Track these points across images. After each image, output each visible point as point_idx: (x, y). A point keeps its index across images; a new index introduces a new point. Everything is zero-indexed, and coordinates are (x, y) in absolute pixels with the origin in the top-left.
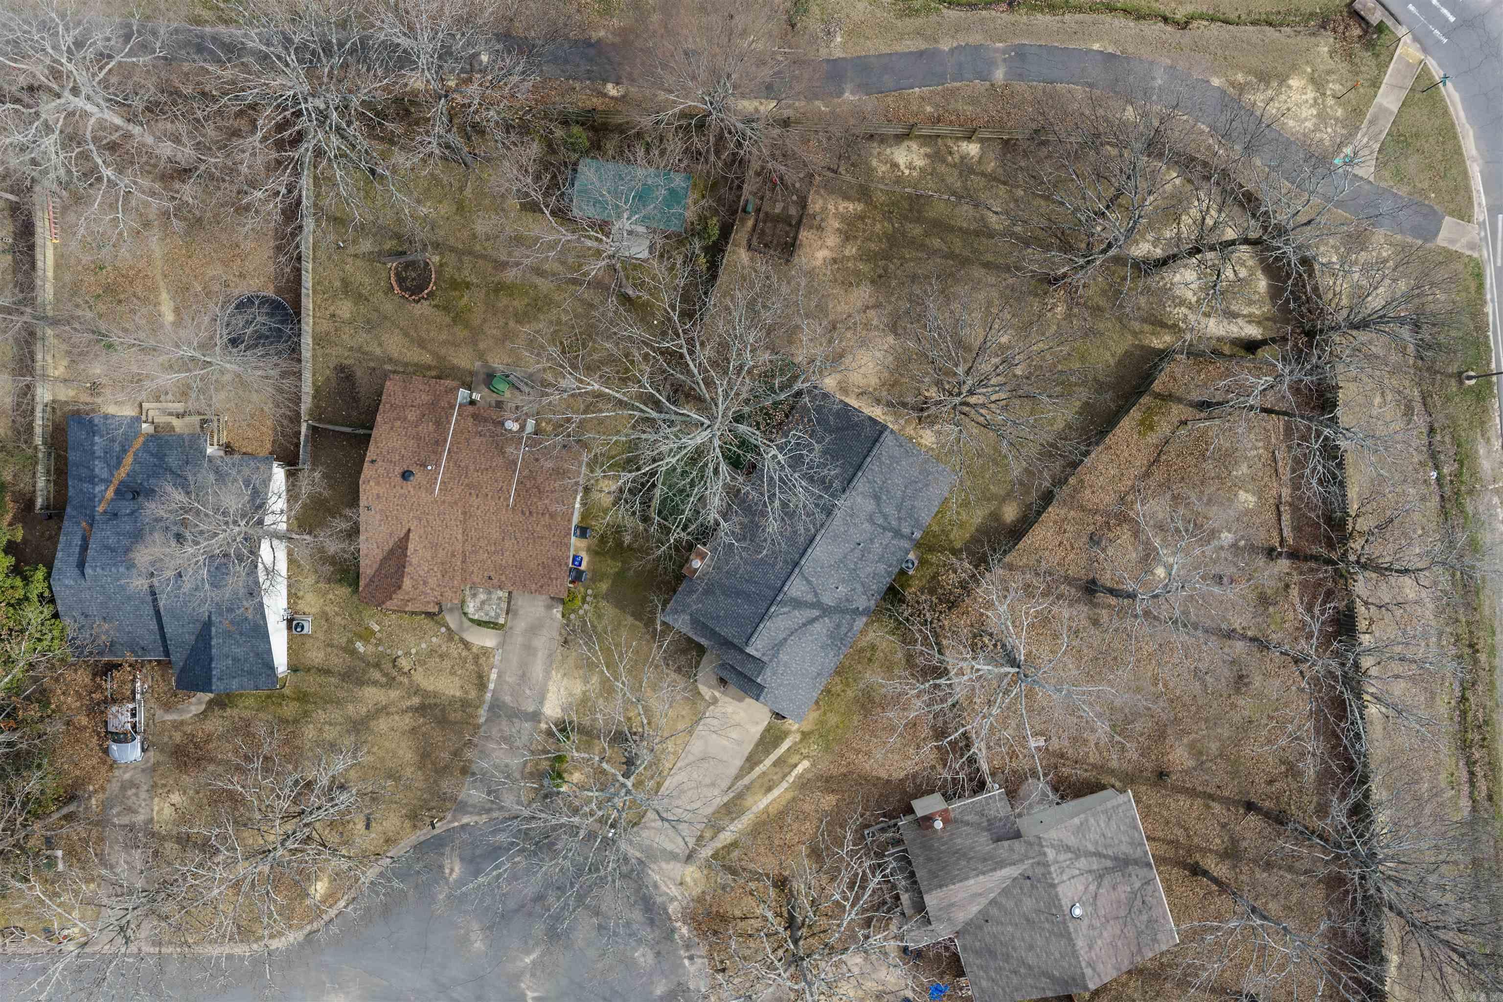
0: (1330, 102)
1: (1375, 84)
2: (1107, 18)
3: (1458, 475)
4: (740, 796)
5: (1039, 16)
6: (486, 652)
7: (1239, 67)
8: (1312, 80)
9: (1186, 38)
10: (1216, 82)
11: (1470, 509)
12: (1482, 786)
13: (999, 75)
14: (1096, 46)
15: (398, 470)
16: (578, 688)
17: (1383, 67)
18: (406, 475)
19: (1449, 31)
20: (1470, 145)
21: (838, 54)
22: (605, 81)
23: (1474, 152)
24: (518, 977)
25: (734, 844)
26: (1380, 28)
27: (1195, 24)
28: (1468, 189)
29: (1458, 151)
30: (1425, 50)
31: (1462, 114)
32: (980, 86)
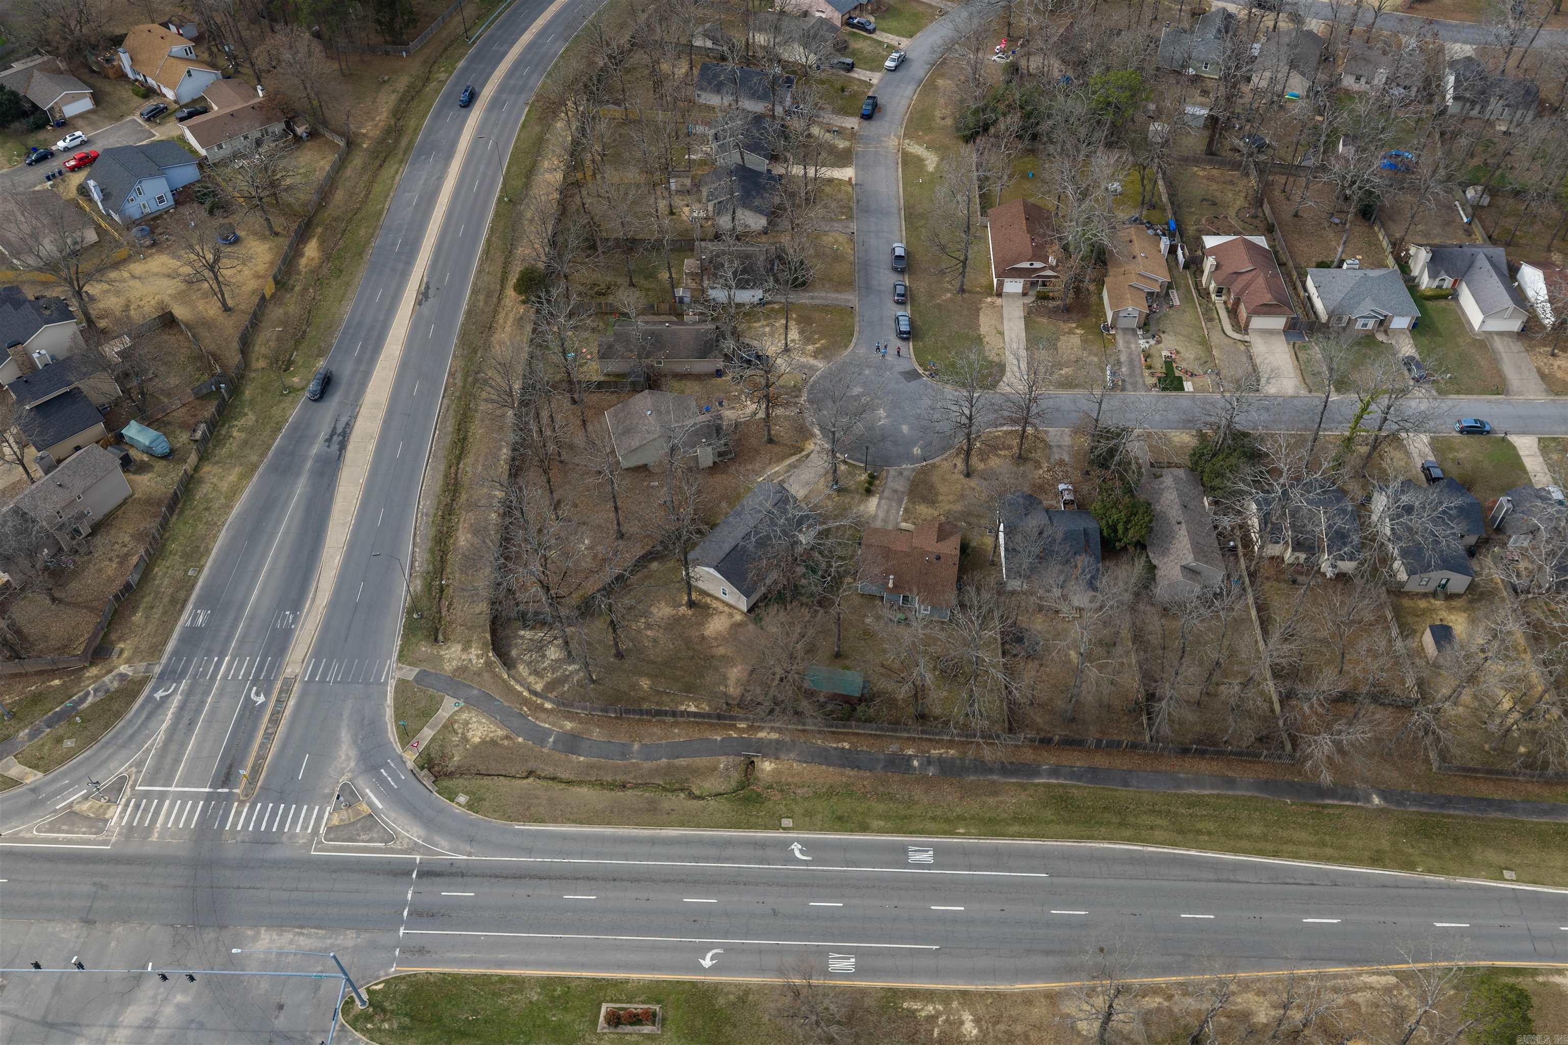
0: (460, 731)
1: (433, 740)
2: (572, 777)
3: (432, 580)
4: (788, 471)
5: (609, 779)
6: (905, 521)
7: (506, 748)
8: (467, 741)
9: (531, 765)
10: (520, 740)
11: (431, 567)
12: (453, 470)
13: (636, 746)
14: (582, 759)
15: (942, 560)
16: (862, 508)
17: (427, 747)
18: (938, 558)
19: (386, 765)
20: (389, 713)
21: (723, 759)
22: (849, 749)
23: (388, 710)
24: (887, 417)
25: (792, 455)
26: (422, 768)
27: (525, 774)
28: (396, 692)
29: (396, 708)
30: (401, 757)
31: (389, 727)
32: (646, 741)
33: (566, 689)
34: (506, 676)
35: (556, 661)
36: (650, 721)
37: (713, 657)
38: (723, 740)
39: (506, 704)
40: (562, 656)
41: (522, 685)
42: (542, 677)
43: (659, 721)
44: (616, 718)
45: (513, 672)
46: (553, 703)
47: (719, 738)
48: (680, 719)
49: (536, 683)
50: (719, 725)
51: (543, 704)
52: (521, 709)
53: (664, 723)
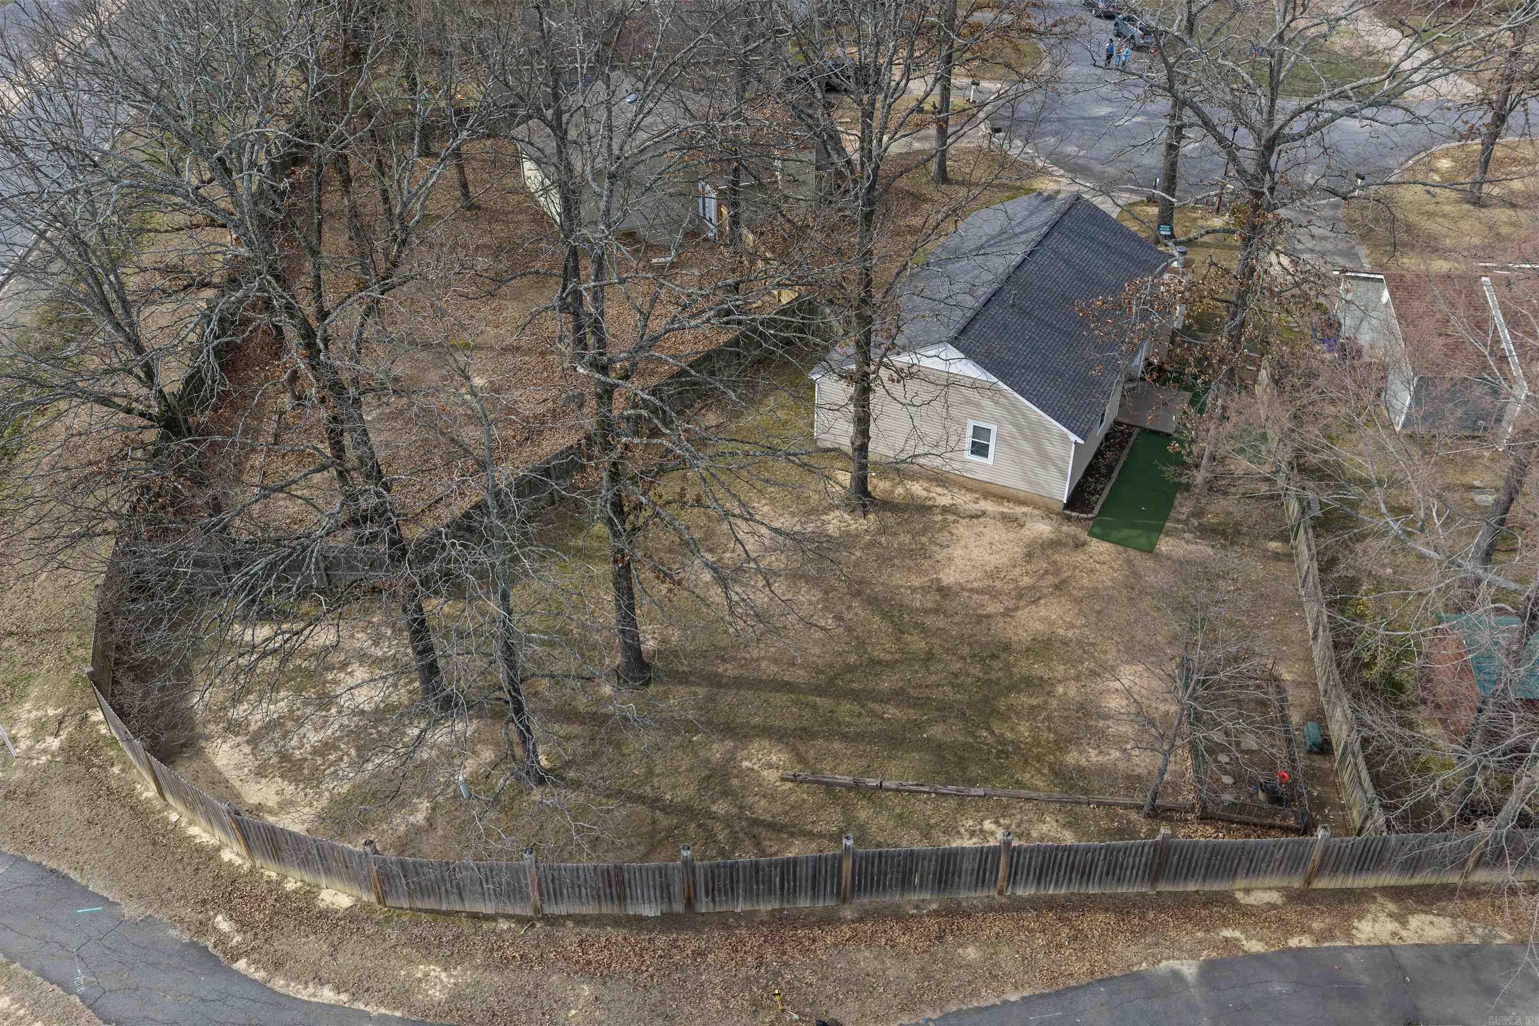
33: (419, 818)
34: (148, 791)
35: (380, 714)
36: (829, 920)
37: (1007, 647)
38: (1208, 970)
39: (131, 910)
40: (401, 696)
41: (212, 817)
42: (314, 779)
43: (877, 915)
44: (668, 922)
45: (184, 771)
46: (362, 882)
47: (1189, 969)
48: (968, 896)
49: (285, 805)
50: (1159, 903)
51: (310, 894)
52: (204, 928)
53: (899, 916)
